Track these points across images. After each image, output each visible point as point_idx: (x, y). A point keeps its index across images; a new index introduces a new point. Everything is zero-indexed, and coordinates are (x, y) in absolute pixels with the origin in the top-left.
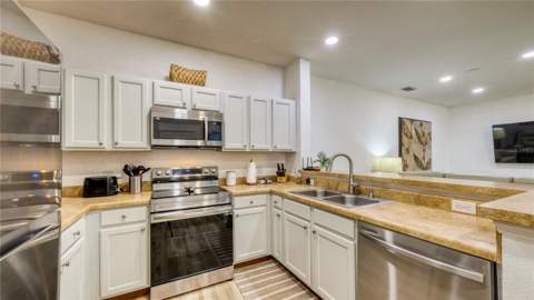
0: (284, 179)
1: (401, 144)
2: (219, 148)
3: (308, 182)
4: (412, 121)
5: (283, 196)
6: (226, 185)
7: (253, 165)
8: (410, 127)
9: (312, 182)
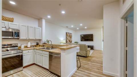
0: (38, 46)
1: (66, 38)
2: (18, 39)
3: (44, 46)
4: (68, 33)
5: (37, 49)
6: (20, 48)
7: (29, 43)
8: (68, 34)
9: (45, 46)
